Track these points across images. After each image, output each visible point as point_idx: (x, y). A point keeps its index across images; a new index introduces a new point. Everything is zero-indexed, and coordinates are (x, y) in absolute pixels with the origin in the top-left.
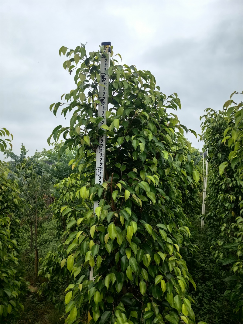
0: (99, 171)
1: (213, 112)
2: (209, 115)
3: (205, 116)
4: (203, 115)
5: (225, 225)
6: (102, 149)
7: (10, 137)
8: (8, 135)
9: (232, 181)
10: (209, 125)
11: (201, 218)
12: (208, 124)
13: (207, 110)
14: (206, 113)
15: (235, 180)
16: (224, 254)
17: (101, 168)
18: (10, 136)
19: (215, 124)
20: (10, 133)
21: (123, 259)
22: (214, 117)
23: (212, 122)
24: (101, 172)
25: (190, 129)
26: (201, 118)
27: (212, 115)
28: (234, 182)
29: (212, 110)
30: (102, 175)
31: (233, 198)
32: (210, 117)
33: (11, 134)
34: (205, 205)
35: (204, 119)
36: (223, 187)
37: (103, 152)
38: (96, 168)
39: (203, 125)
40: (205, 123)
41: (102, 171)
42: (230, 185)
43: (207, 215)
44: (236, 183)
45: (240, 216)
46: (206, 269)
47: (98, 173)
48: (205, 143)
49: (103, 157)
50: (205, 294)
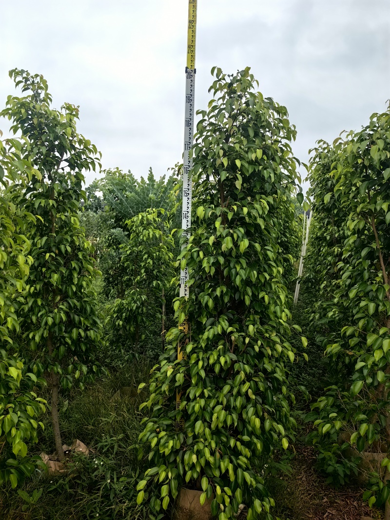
0: (187, 192)
1: (325, 146)
2: (320, 148)
3: (316, 149)
4: (313, 148)
5: (325, 282)
7: (98, 156)
8: (96, 153)
9: (339, 231)
10: (320, 161)
11: (296, 279)
12: (317, 159)
13: (319, 143)
14: (317, 146)
15: (342, 230)
16: (320, 314)
18: (98, 154)
19: (326, 160)
20: (98, 150)
21: (233, 271)
22: (326, 151)
23: (323, 157)
24: (188, 194)
25: (302, 163)
26: (310, 151)
27: (324, 149)
28: (341, 232)
29: (325, 143)
31: (338, 250)
32: (322, 151)
33: (100, 152)
34: (303, 264)
35: (314, 154)
36: (328, 238)
39: (312, 160)
40: (315, 159)
42: (336, 235)
43: (305, 277)
44: (344, 233)
45: (341, 261)
46: (297, 345)
48: (311, 185)
50: (293, 369)
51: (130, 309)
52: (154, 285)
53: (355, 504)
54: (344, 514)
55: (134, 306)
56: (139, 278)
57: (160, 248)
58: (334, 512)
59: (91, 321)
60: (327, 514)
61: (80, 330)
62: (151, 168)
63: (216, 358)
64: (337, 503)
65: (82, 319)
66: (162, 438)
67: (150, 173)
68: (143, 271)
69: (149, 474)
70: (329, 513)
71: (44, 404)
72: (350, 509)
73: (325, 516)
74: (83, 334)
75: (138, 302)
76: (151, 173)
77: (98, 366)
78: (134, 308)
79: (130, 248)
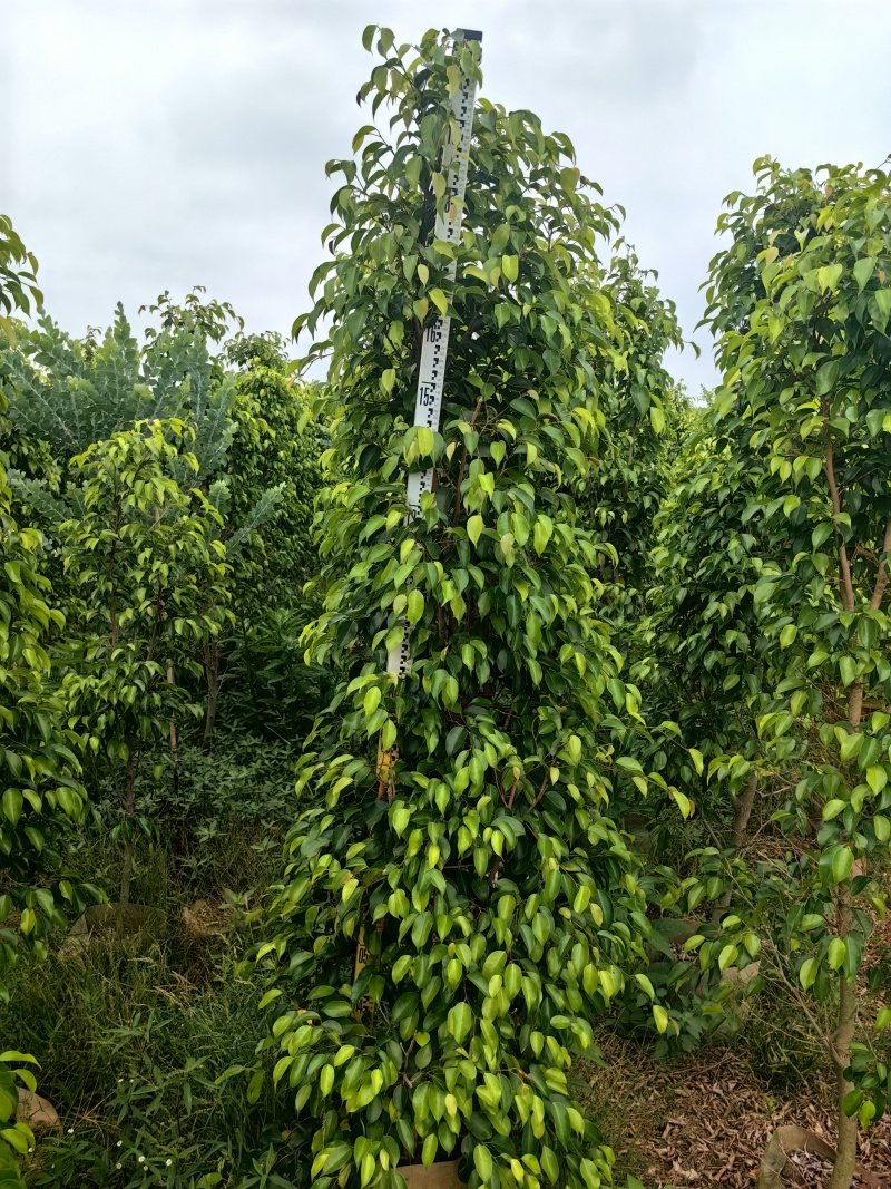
0: (428, 392)
6: (440, 334)
8: (21, 258)
17: (434, 385)
24: (432, 398)
30: (437, 405)
37: (444, 342)
38: (420, 385)
41: (438, 393)
47: (424, 399)
49: (442, 355)
51: (115, 702)
52: (179, 630)
53: (716, 1088)
54: (701, 1119)
55: (130, 694)
56: (129, 613)
57: (181, 529)
58: (681, 1120)
59: (54, 762)
60: (669, 1128)
61: (28, 794)
62: (120, 305)
63: (475, 833)
64: (679, 1096)
65: (29, 759)
66: (347, 1064)
67: (118, 318)
68: (141, 593)
69: (325, 1171)
70: (672, 1124)
71: (30, 1067)
72: (711, 1104)
73: (665, 1134)
74: (36, 803)
75: (137, 681)
76: (123, 319)
77: (74, 881)
78: (131, 699)
79: (91, 532)
